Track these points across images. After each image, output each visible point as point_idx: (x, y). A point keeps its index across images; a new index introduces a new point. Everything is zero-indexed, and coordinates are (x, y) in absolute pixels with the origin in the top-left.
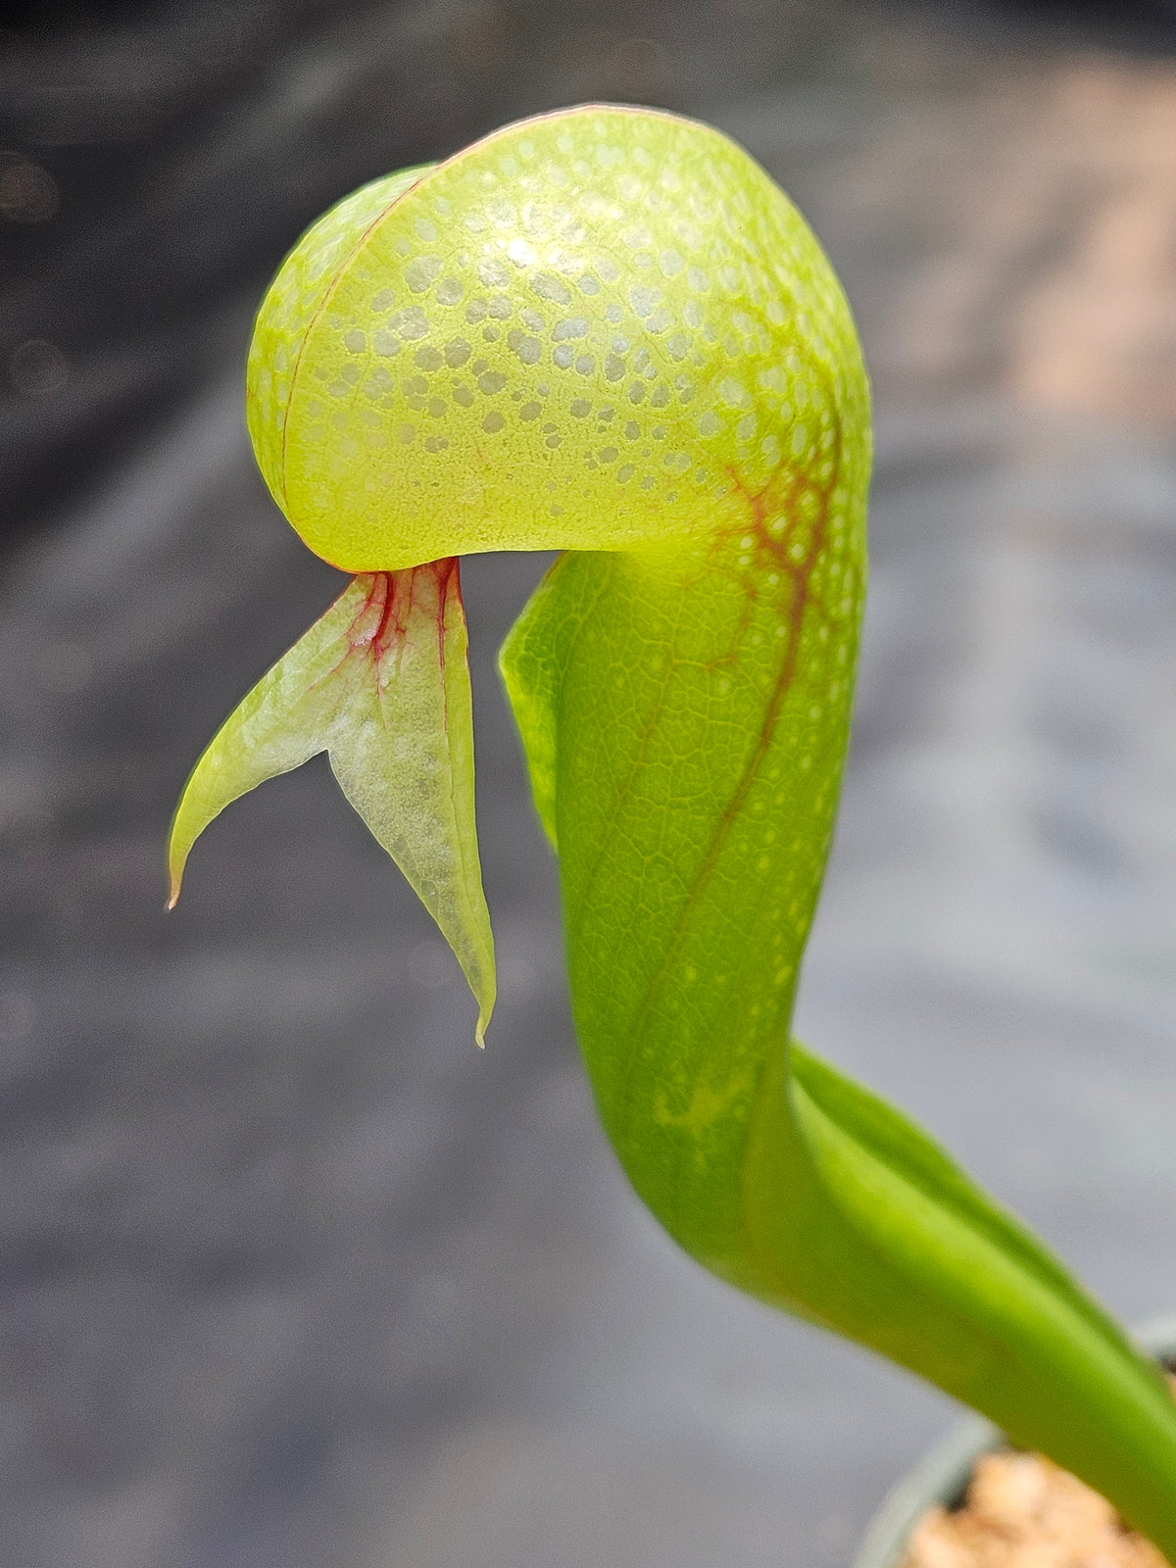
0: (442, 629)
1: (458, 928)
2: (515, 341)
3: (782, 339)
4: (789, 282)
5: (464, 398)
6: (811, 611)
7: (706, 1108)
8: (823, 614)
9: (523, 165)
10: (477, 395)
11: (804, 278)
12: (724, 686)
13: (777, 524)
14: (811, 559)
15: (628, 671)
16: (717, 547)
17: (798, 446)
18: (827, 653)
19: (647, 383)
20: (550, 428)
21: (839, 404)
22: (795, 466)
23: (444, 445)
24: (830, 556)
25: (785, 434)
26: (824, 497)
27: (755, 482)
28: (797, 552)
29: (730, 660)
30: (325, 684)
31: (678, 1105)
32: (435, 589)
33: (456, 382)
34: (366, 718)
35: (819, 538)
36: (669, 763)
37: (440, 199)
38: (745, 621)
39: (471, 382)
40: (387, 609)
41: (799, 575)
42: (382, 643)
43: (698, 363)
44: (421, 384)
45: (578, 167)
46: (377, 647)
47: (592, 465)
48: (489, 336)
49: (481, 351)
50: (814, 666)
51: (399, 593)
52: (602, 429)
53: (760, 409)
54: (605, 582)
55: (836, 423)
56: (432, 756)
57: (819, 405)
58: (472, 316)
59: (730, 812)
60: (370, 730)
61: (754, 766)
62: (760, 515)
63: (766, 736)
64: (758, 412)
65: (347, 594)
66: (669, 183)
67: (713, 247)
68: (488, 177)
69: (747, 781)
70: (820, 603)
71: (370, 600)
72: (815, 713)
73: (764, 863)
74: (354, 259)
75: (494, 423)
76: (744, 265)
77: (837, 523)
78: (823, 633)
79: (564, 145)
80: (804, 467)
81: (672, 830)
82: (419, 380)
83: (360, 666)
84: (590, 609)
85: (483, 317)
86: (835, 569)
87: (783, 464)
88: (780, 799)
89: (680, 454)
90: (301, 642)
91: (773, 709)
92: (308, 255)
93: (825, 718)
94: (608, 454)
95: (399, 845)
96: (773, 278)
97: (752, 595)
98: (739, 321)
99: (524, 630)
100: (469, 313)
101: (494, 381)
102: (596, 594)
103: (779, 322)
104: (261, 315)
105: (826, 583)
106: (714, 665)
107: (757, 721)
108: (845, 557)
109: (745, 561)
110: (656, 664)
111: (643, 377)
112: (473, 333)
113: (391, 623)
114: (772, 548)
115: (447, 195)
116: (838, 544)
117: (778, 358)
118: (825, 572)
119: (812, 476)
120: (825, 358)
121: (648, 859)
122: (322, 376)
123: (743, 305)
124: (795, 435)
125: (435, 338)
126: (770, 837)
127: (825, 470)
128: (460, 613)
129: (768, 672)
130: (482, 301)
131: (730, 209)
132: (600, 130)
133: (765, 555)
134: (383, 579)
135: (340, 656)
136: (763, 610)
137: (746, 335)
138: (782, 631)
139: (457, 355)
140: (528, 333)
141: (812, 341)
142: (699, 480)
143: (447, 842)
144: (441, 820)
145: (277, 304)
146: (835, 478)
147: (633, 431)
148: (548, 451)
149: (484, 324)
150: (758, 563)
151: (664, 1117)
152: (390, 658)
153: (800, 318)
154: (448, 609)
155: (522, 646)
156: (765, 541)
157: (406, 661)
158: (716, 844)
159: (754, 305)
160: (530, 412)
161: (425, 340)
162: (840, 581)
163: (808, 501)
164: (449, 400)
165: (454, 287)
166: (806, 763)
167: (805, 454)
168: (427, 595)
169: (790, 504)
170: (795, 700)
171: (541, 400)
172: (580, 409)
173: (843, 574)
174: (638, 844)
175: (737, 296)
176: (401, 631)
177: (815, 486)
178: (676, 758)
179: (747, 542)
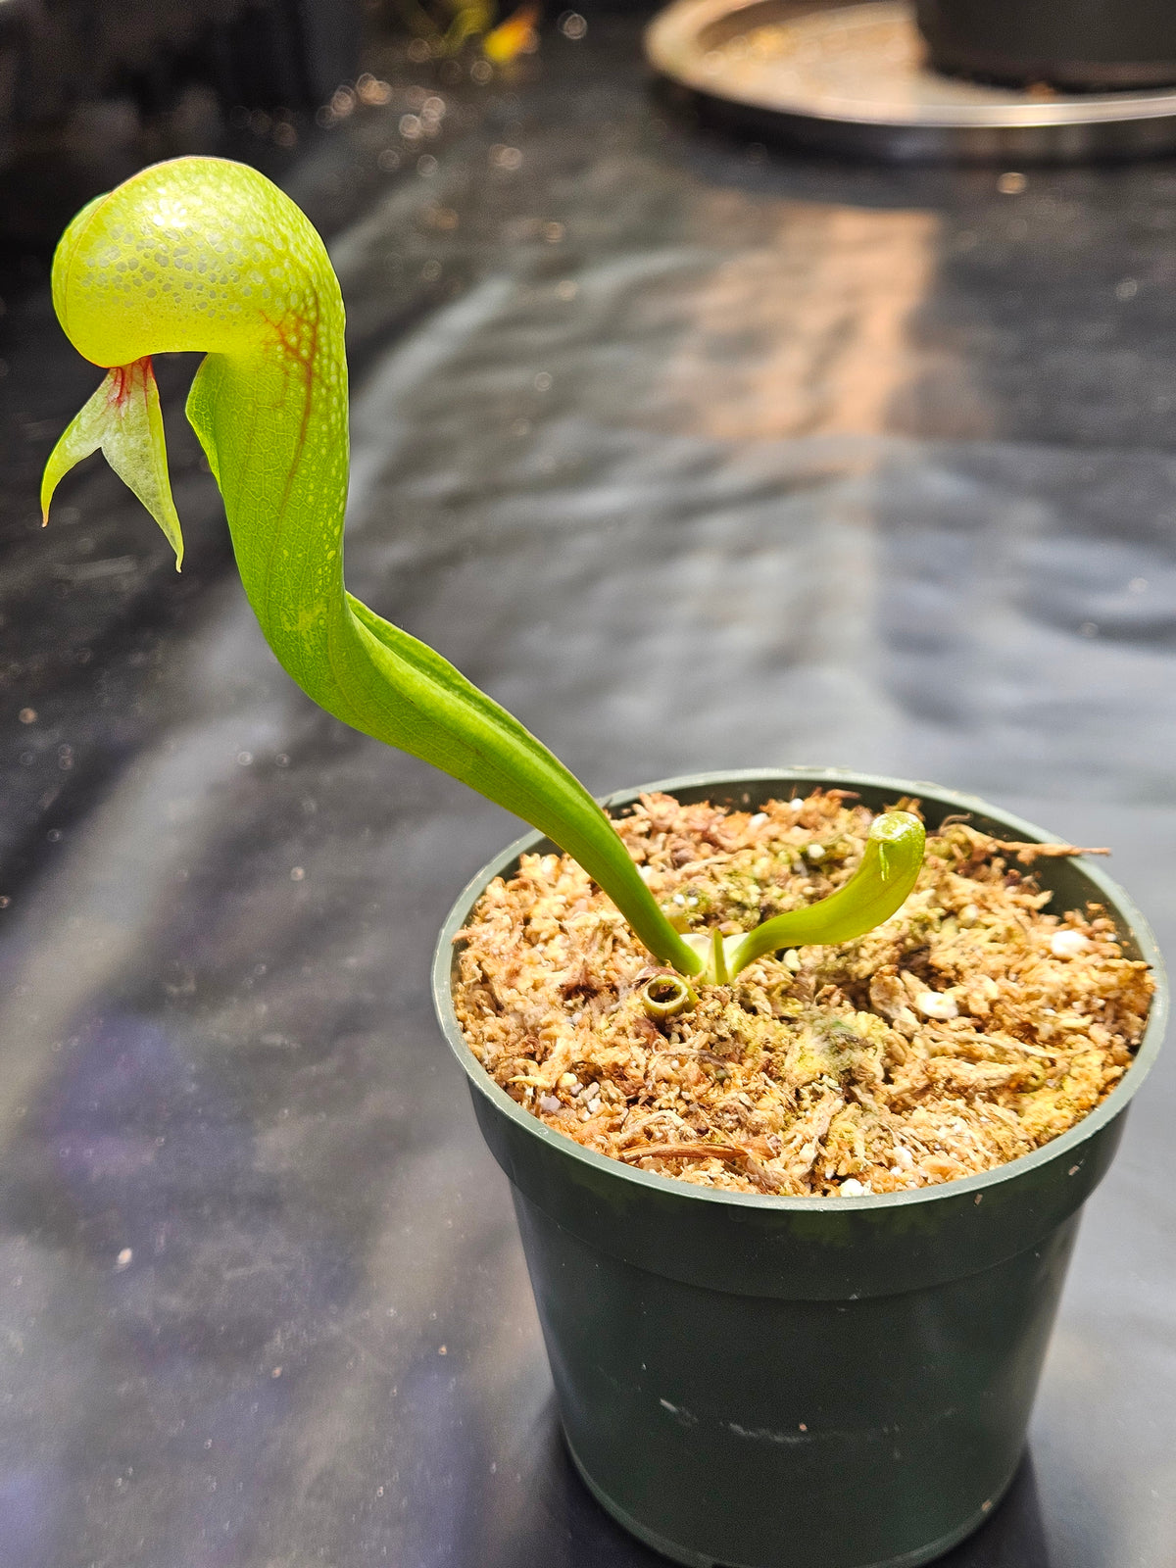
0: (146, 391)
1: (163, 518)
2: (157, 257)
3: (282, 256)
4: (287, 232)
5: (138, 283)
6: (316, 381)
7: (306, 621)
8: (322, 382)
9: (159, 183)
10: (143, 281)
11: (296, 231)
12: (280, 416)
13: (293, 340)
14: (312, 356)
15: (238, 412)
16: (266, 350)
17: (294, 302)
18: (327, 401)
19: (218, 274)
20: (176, 294)
21: (315, 286)
22: (294, 312)
23: (132, 304)
24: (321, 355)
25: (286, 298)
26: (314, 328)
27: (276, 318)
28: (305, 353)
29: (280, 404)
30: (99, 419)
31: (293, 621)
32: (142, 374)
33: (134, 276)
34: (117, 431)
35: (314, 347)
36: (261, 453)
37: (123, 200)
38: (286, 385)
39: (140, 276)
40: (122, 384)
41: (307, 364)
42: (122, 399)
43: (241, 265)
44: (120, 279)
45: (184, 183)
46: (119, 401)
47: (196, 310)
48: (146, 256)
49: (144, 263)
50: (321, 406)
51: (127, 376)
52: (199, 294)
53: (272, 286)
54: (224, 371)
55: (315, 294)
56: (145, 446)
57: (303, 285)
58: (139, 248)
59: (292, 473)
60: (118, 436)
61: (299, 453)
62: (282, 335)
63: (302, 438)
64: (271, 286)
65: (106, 380)
66: (226, 189)
67: (246, 216)
68: (144, 189)
69: (296, 460)
70: (320, 377)
71: (115, 381)
72: (325, 428)
73: (311, 499)
74: (88, 227)
75: (152, 293)
76: (261, 223)
77: (323, 341)
78: (324, 391)
79: (176, 173)
80: (300, 313)
81: (267, 485)
82: (118, 276)
83: (113, 410)
84: (220, 386)
85: (143, 248)
86: (325, 362)
87: (288, 310)
88: (314, 468)
89: (236, 304)
90: (88, 403)
91: (304, 426)
92: (72, 229)
93: (330, 431)
94: (203, 305)
95: (134, 484)
96: (278, 229)
97: (287, 373)
98: (258, 247)
99: (193, 398)
100: (138, 247)
101: (151, 276)
102: (221, 378)
103: (280, 248)
104: (55, 257)
105: (321, 368)
106: (275, 406)
107: (298, 432)
108: (330, 357)
109: (280, 357)
110: (250, 408)
111: (215, 271)
112: (139, 256)
113: (125, 390)
114: (293, 351)
115: (126, 197)
116: (325, 350)
117: (281, 264)
118: (320, 363)
119: (305, 317)
120: (306, 265)
121: (258, 499)
122: (78, 278)
123: (261, 240)
124: (291, 298)
125: (124, 258)
126: (312, 486)
127: (312, 315)
128: (155, 384)
129: (299, 408)
130: (142, 241)
131: (256, 200)
132: (193, 168)
133: (290, 354)
134: (119, 371)
135: (105, 406)
136: (293, 381)
137: (262, 251)
138: (303, 390)
139: (133, 265)
140: (163, 254)
141: (298, 257)
142: (247, 316)
143: (155, 482)
144: (152, 472)
145: (61, 252)
146: (318, 319)
147: (213, 294)
148: (176, 305)
149: (143, 251)
150: (287, 358)
151: (288, 628)
152: (124, 405)
153: (292, 247)
154: (148, 380)
155: (194, 407)
156: (288, 348)
157: (131, 405)
158: (287, 491)
159: (266, 240)
160: (167, 288)
161: (119, 260)
162: (329, 368)
163: (305, 329)
164: (132, 284)
165: (130, 237)
166: (324, 451)
167: (299, 307)
168: (138, 375)
169: (297, 330)
170: (313, 421)
171: (171, 282)
172: (188, 286)
173: (330, 364)
174: (254, 493)
175: (258, 237)
176: (129, 393)
177: (308, 322)
178: (264, 451)
179: (280, 348)
